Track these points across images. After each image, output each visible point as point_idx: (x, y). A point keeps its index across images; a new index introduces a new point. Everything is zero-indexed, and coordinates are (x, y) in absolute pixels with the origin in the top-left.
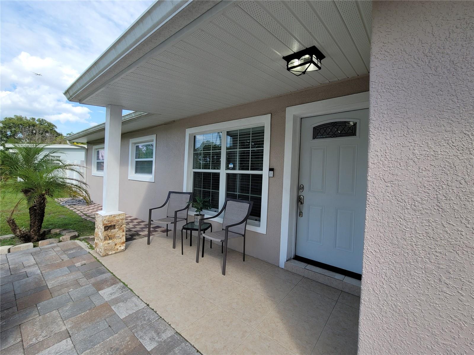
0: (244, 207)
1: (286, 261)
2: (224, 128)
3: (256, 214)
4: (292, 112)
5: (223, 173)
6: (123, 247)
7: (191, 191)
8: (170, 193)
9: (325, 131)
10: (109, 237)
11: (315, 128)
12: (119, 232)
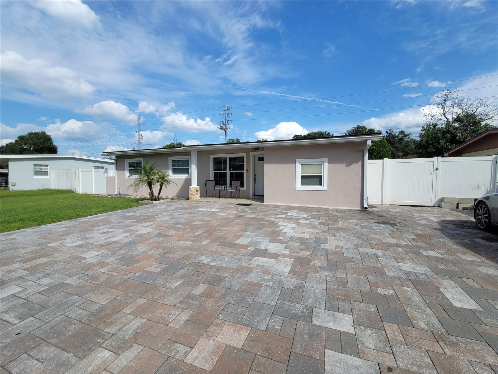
0: (239, 182)
1: (252, 196)
2: (228, 156)
3: (242, 185)
4: (252, 153)
5: (228, 172)
6: (199, 198)
7: (213, 180)
8: (206, 181)
9: (261, 159)
10: (197, 194)
11: (258, 158)
12: (199, 193)
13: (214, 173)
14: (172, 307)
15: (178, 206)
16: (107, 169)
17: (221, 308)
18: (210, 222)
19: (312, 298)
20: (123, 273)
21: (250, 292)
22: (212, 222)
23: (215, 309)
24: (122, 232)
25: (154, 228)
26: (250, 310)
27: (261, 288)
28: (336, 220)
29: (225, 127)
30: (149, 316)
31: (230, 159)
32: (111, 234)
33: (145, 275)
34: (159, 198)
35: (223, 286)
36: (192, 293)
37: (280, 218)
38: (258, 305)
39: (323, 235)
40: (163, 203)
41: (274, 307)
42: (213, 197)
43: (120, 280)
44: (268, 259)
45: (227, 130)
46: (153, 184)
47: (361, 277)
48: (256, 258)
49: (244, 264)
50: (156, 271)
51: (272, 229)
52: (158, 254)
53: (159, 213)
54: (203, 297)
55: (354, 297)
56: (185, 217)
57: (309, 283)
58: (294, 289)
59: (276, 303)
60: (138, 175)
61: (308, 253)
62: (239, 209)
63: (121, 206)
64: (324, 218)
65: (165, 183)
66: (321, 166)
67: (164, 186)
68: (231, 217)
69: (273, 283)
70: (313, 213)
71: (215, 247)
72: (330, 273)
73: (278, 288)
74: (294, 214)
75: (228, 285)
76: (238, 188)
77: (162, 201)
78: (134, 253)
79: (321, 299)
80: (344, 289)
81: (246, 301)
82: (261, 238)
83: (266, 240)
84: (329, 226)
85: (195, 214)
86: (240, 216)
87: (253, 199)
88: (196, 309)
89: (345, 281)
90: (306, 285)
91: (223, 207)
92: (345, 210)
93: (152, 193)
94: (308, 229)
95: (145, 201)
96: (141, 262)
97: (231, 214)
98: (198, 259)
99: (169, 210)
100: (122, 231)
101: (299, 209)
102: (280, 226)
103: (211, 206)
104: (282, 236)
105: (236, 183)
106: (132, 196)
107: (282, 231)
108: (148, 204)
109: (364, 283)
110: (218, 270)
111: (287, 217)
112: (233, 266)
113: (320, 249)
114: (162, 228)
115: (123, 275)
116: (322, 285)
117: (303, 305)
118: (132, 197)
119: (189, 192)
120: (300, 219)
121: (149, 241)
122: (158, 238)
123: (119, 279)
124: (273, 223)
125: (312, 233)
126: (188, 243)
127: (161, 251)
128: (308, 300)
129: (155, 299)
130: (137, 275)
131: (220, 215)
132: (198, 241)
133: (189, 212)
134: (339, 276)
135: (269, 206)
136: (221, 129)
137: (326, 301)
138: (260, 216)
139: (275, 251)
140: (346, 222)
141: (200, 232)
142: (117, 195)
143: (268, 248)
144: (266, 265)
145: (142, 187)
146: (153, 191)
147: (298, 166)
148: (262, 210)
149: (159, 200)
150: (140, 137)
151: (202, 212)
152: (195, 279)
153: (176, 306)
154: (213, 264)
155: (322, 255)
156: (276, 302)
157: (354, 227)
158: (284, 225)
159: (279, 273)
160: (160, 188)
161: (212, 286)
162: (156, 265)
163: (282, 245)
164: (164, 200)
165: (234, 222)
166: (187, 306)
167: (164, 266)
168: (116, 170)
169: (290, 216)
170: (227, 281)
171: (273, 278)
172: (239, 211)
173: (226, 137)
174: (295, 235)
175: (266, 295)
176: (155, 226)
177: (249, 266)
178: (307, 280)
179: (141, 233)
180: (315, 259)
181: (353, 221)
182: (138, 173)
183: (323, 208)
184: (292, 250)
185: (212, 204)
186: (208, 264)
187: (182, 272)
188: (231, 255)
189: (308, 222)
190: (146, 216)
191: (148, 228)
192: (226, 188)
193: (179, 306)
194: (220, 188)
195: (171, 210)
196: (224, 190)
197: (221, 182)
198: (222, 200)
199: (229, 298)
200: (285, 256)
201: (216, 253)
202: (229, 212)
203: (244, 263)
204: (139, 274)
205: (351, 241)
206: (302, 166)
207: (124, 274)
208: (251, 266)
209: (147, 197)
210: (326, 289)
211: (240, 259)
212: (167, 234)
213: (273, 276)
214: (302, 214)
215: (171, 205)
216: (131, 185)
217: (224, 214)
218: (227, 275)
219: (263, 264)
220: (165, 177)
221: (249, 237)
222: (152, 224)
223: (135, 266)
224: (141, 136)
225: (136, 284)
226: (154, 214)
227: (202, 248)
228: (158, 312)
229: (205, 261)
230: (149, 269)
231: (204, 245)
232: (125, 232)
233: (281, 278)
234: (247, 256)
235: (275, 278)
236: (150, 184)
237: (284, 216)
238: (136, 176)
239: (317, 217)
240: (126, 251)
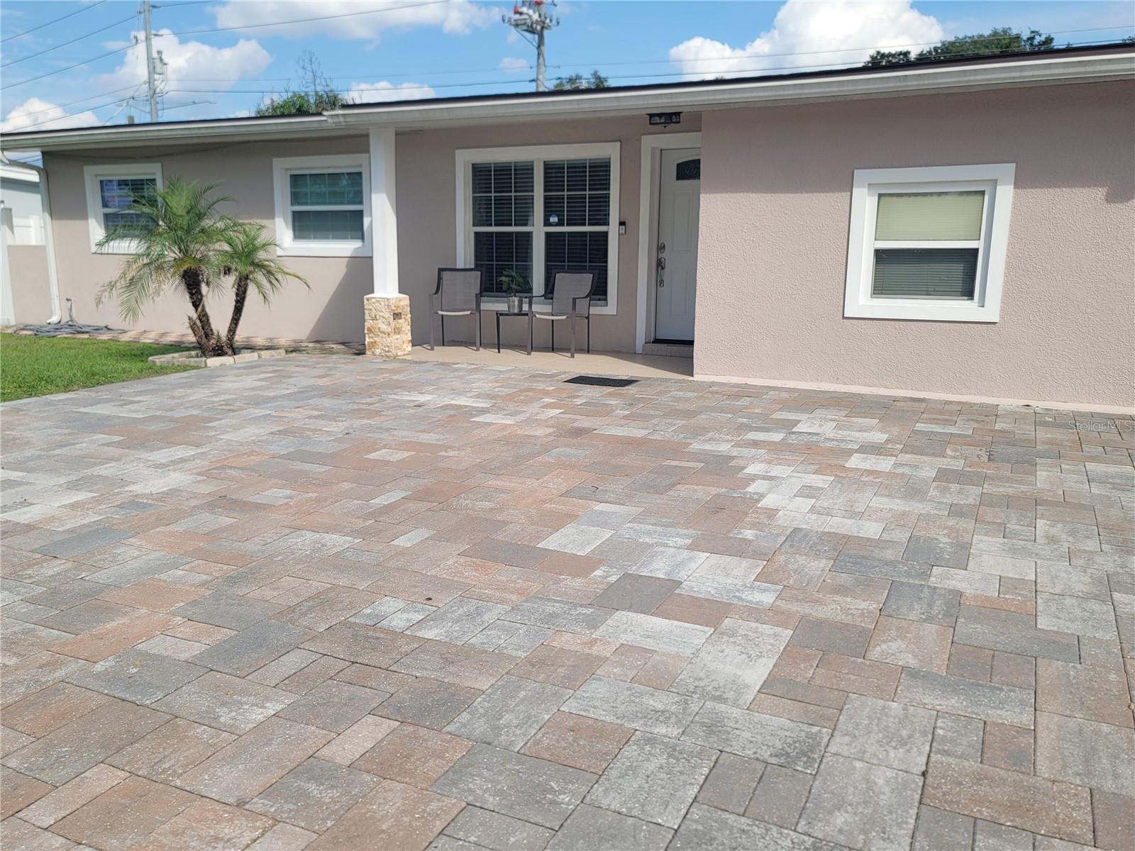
0: (585, 281)
1: (644, 342)
2: (538, 155)
3: (599, 291)
4: (652, 142)
5: (538, 231)
6: (409, 348)
7: (473, 267)
8: (440, 270)
9: (689, 170)
10: (397, 331)
11: (678, 165)
12: (405, 324)
13: (477, 234)
14: (228, 808)
15: (312, 381)
16: (10, 210)
17: (439, 825)
18: (443, 453)
19: (849, 808)
20: (45, 657)
21: (572, 764)
22: (451, 453)
23: (410, 825)
24: (61, 486)
25: (200, 474)
26: (560, 841)
27: (626, 748)
28: (1025, 462)
29: (536, 17)
30: (128, 843)
31: (552, 170)
32: (13, 491)
33: (135, 670)
34: (236, 344)
35: (459, 728)
36: (325, 752)
37: (756, 444)
38: (600, 821)
39: (951, 529)
40: (251, 367)
41: (673, 832)
42: (468, 343)
43: (28, 687)
44: (676, 623)
45: (546, 32)
46: (208, 284)
47: (1105, 728)
48: (623, 616)
49: (565, 641)
50: (184, 656)
51: (714, 491)
52: (203, 584)
53: (228, 408)
54: (368, 772)
55: (1056, 820)
56: (338, 427)
57: (847, 739)
58: (774, 760)
59: (680, 820)
60: (141, 238)
61: (864, 605)
62: (579, 401)
63: (70, 373)
64: (969, 450)
65: (260, 276)
66: (979, 198)
67: (252, 290)
68: (539, 432)
69: (680, 731)
70: (919, 426)
71: (450, 562)
72: (953, 703)
73: (700, 753)
74: (828, 430)
75: (480, 727)
76: (582, 305)
77: (246, 357)
78: (101, 577)
79: (894, 816)
80: (1015, 776)
81: (552, 802)
82: (659, 529)
83: (680, 538)
84: (988, 488)
85: (383, 418)
86: (578, 432)
87: (647, 358)
88: (329, 824)
89: (1028, 740)
90: (832, 749)
91: (507, 391)
92: (1082, 414)
93: (204, 318)
94: (884, 500)
95: (176, 355)
96: (125, 614)
97: (540, 423)
98: (368, 611)
99: (274, 399)
100: (62, 480)
101: (854, 405)
102: (753, 478)
103: (456, 384)
104: (753, 526)
105: (574, 284)
106: (124, 332)
107: (758, 501)
108: (185, 368)
109: (1115, 757)
110: (447, 661)
111: (792, 440)
112: (518, 645)
113: (926, 590)
114: (232, 472)
115: (41, 667)
116: (908, 751)
117: (805, 834)
118: (125, 338)
119: (364, 321)
120: (850, 453)
121: (172, 528)
122: (213, 517)
123: (21, 682)
124: (721, 467)
125: (900, 519)
126: (337, 542)
127: (218, 570)
128: (830, 812)
129: (164, 771)
130: (99, 667)
131: (490, 424)
132: (380, 531)
133: (355, 407)
134: (995, 715)
135: (714, 389)
136: (517, 26)
137: (916, 827)
138: (667, 431)
139: (712, 592)
140: (1073, 472)
141: (394, 496)
142: (58, 327)
143: (682, 575)
144: (662, 647)
145: (157, 292)
146: (208, 310)
147: (864, 203)
148: (680, 406)
149: (235, 351)
150: (155, 63)
151: (411, 411)
152: (345, 695)
153: (247, 806)
154: (430, 633)
155: (930, 619)
156: (683, 812)
157: (1109, 498)
158: (771, 478)
159: (716, 689)
160: (237, 302)
161: (411, 728)
162: (188, 629)
163: (745, 563)
164: (255, 354)
165: (546, 458)
166: (292, 807)
167: (222, 634)
168: (47, 216)
169: (806, 438)
170: (481, 711)
171: (684, 709)
172: (575, 410)
173: (543, 68)
174: (816, 524)
175: (640, 781)
176: (205, 462)
177: (587, 651)
178: (839, 726)
179: (139, 492)
180: (893, 633)
181: (1112, 469)
182: (137, 232)
183: (971, 405)
184: (792, 588)
185: (459, 377)
186: (408, 632)
187: (293, 661)
188: (514, 597)
189: (885, 464)
190: (171, 420)
191: (175, 470)
192: (525, 308)
193: (258, 804)
194: (502, 307)
195: (283, 396)
196: (521, 314)
197: (503, 278)
198: (510, 361)
199: (476, 784)
200: (755, 613)
201: (446, 586)
202: (532, 409)
203: (567, 636)
204: (110, 662)
205: (1081, 562)
206: (883, 200)
207: (48, 664)
208: (595, 650)
209: (185, 339)
210: (924, 774)
211: (553, 616)
212: (252, 499)
213: (686, 697)
214: (865, 431)
215: (284, 377)
216: (112, 286)
217: (509, 421)
218: (484, 683)
219: (649, 644)
220: (255, 249)
221: (605, 525)
222: (194, 457)
223: (99, 629)
224: (157, 62)
225: (93, 705)
226: (206, 414)
227: (392, 564)
228: (167, 827)
229: (398, 621)
230: (156, 646)
231: (403, 552)
232: (74, 486)
233: (722, 707)
234: (581, 606)
235: (694, 708)
236: (192, 283)
237: (777, 437)
238: (129, 246)
239: (935, 446)
240: (69, 565)
